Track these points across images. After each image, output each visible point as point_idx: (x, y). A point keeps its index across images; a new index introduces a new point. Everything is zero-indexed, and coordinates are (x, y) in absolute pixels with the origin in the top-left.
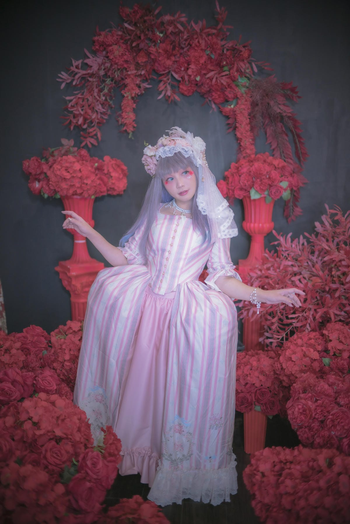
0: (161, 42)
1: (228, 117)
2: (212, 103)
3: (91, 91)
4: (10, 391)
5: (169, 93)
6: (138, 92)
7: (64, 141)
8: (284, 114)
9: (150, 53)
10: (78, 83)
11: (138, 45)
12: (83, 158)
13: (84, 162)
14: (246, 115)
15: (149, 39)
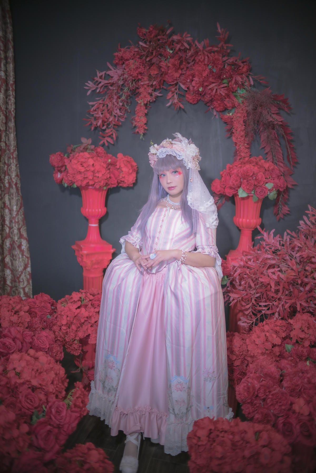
0: (170, 58)
1: (226, 123)
2: (214, 110)
3: (111, 98)
4: (10, 345)
5: (176, 101)
6: (150, 100)
7: (84, 140)
8: (276, 123)
9: (161, 67)
10: (101, 91)
11: (151, 60)
12: (98, 155)
13: (98, 158)
14: (242, 122)
15: (161, 55)
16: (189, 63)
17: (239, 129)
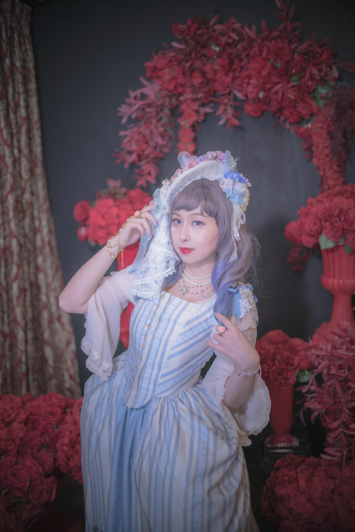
0: (217, 58)
2: (286, 122)
3: (148, 123)
6: (197, 119)
7: (111, 182)
9: (205, 72)
10: (138, 115)
11: (192, 65)
14: (325, 135)
15: (204, 55)
16: (241, 60)
17: (321, 146)
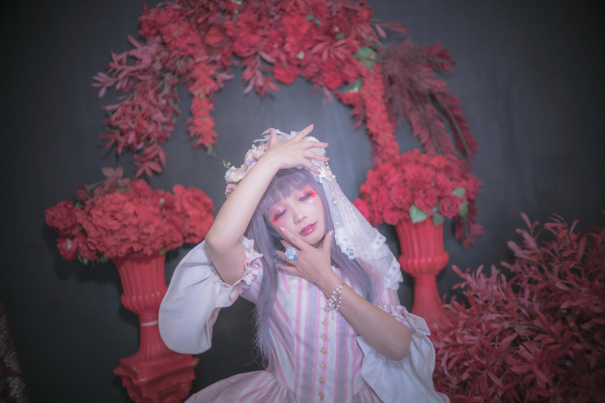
1: (351, 106)
3: (144, 94)
5: (260, 82)
7: (109, 172)
8: (436, 91)
9: (226, 29)
11: (206, 20)
12: (139, 194)
13: (142, 199)
15: (221, 11)
17: (378, 111)
